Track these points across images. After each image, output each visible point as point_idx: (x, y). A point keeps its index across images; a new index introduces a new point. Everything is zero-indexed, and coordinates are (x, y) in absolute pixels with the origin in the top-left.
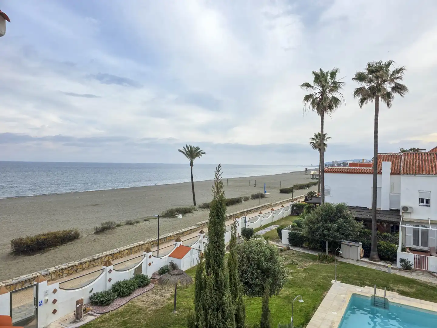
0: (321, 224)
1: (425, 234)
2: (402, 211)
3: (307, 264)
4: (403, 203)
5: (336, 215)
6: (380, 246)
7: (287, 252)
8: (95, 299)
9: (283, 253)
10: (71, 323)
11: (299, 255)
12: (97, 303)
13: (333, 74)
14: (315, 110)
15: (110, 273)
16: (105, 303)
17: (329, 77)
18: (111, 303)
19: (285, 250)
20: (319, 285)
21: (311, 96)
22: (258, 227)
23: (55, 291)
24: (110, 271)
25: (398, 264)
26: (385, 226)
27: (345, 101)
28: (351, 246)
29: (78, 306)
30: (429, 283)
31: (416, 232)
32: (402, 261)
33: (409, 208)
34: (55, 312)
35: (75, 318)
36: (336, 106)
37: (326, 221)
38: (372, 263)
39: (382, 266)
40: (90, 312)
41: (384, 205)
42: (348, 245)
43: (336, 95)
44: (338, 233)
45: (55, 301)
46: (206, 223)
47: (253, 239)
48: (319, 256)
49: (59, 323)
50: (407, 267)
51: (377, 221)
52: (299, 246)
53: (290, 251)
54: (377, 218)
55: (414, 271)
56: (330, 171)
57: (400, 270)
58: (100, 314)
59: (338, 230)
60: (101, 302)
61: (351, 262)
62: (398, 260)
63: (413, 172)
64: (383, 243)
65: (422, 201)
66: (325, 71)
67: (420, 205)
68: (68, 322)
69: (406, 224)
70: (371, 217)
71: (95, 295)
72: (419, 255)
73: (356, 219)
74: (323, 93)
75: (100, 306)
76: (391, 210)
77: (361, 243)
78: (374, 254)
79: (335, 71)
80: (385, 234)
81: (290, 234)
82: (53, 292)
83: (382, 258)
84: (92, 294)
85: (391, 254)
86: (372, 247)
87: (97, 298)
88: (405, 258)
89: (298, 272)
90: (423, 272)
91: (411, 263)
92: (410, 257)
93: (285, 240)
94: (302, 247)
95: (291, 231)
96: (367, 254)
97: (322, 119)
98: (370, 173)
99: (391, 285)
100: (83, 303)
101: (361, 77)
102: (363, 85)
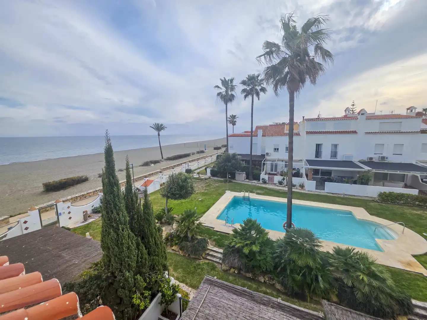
0: (224, 164)
1: (276, 166)
2: (266, 155)
3: (217, 185)
4: (266, 152)
5: (231, 159)
6: (254, 173)
7: (209, 180)
9: (206, 181)
10: (81, 223)
11: (214, 180)
12: (96, 212)
13: (232, 81)
14: (223, 102)
17: (229, 82)
20: (219, 194)
21: (221, 93)
22: (196, 168)
23: (69, 207)
25: (261, 181)
27: (237, 97)
28: (240, 174)
29: (84, 214)
30: (272, 188)
31: (272, 165)
32: (263, 179)
33: (269, 154)
34: (70, 218)
35: (84, 220)
36: (233, 99)
37: (226, 162)
38: (249, 182)
39: (255, 182)
40: (92, 217)
41: (257, 152)
42: (238, 174)
43: (233, 93)
44: (232, 168)
45: (69, 213)
46: (166, 168)
47: (192, 174)
48: (224, 180)
49: (74, 224)
50: (265, 182)
51: (253, 161)
54: (252, 159)
55: (268, 183)
56: (231, 136)
57: (261, 184)
58: (99, 217)
59: (232, 166)
60: (99, 211)
61: (239, 182)
62: (261, 179)
63: (272, 135)
64: (255, 171)
65: (275, 149)
66: (227, 80)
67: (274, 152)
68: (79, 222)
69: (268, 161)
70: (250, 159)
71: (95, 208)
72: (271, 176)
73: (243, 160)
74: (227, 92)
75: (98, 213)
76: (261, 154)
77: (245, 172)
78: (251, 177)
79: (233, 79)
80: (257, 167)
81: (211, 170)
82: (67, 208)
83: (254, 179)
84: (93, 208)
85: (258, 176)
86: (250, 174)
87: (96, 210)
88: (264, 178)
89: (211, 188)
90: (272, 184)
91: (266, 180)
92: (266, 177)
93: (209, 174)
94: (217, 177)
96: (247, 178)
97: (226, 107)
98: (250, 136)
99: (254, 191)
100: (87, 212)
101: (244, 83)
102: (245, 87)
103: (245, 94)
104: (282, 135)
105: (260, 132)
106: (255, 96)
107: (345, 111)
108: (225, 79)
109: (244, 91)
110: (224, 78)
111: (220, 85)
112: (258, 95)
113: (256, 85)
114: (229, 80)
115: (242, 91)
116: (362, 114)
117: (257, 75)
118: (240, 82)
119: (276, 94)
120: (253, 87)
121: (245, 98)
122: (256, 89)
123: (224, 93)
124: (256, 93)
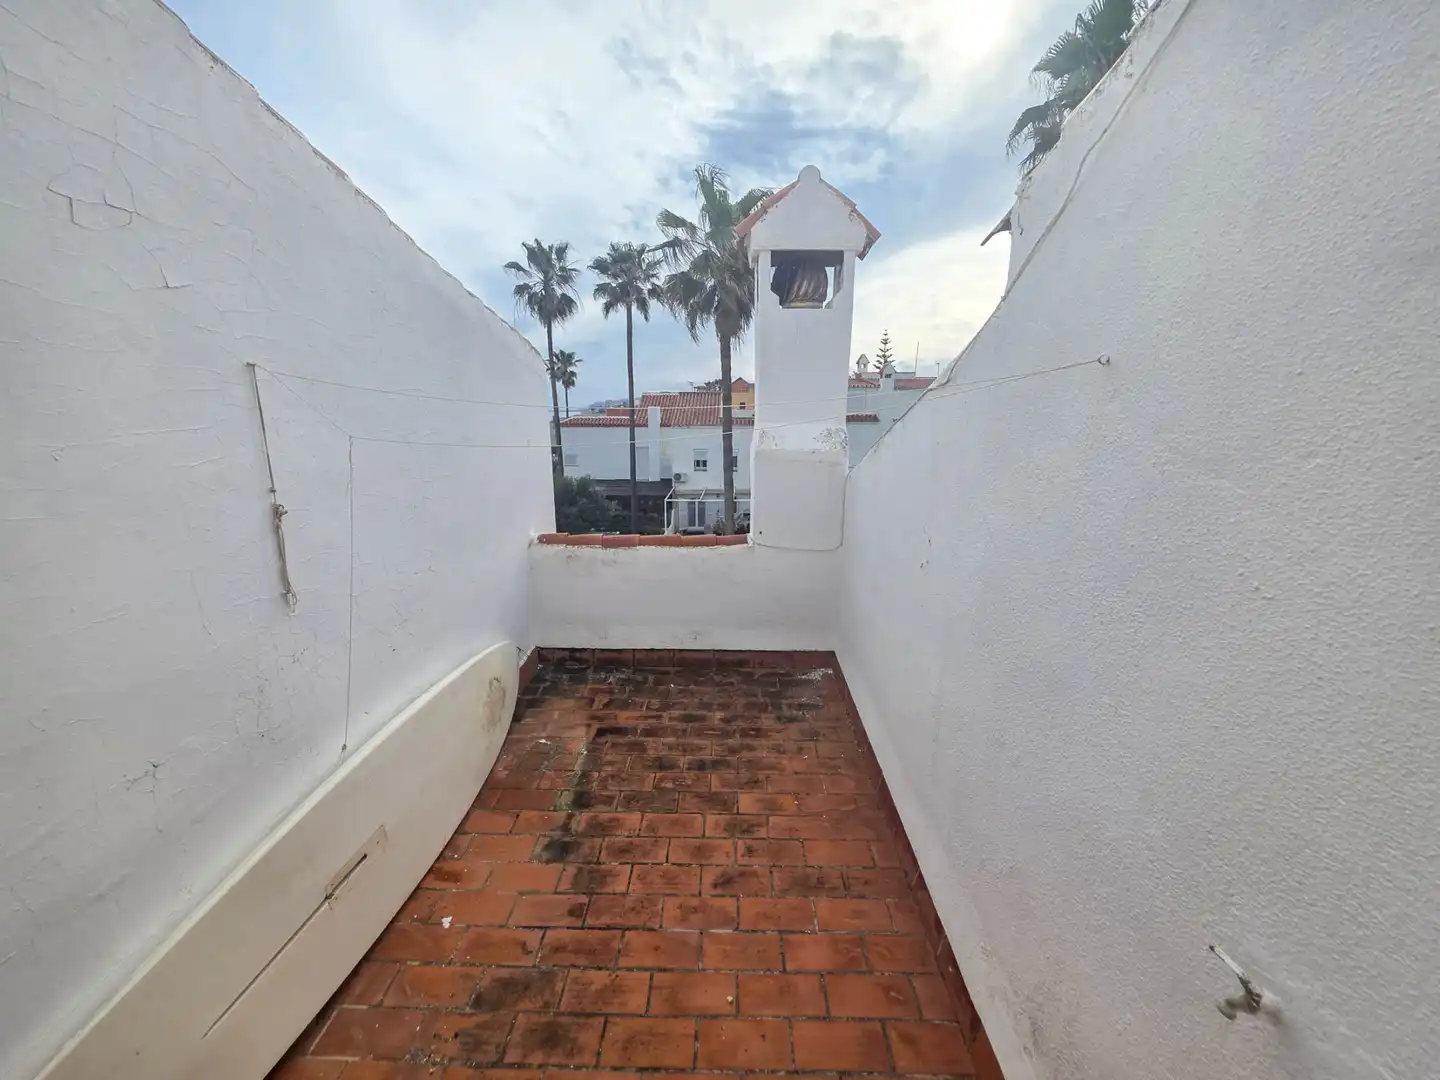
1: (702, 511)
2: (674, 480)
4: (676, 470)
13: (562, 251)
14: (537, 316)
17: (554, 256)
21: (527, 286)
26: (650, 503)
27: (582, 305)
31: (691, 507)
33: (682, 476)
36: (571, 311)
41: (649, 473)
43: (569, 291)
51: (640, 498)
54: (639, 493)
56: (567, 425)
63: (687, 423)
65: (698, 463)
66: (545, 246)
67: (695, 470)
69: (679, 498)
70: (631, 494)
73: (611, 498)
74: (546, 283)
76: (662, 480)
79: (564, 246)
97: (549, 332)
98: (627, 425)
101: (600, 266)
102: (605, 279)
103: (605, 301)
104: (713, 425)
105: (655, 414)
106: (634, 308)
107: (858, 363)
108: (539, 243)
109: (601, 289)
110: (536, 240)
111: (524, 263)
112: (643, 306)
113: (636, 279)
114: (551, 248)
115: (596, 290)
116: (889, 376)
117: (639, 249)
118: (590, 264)
120: (630, 283)
121: (608, 312)
122: (639, 291)
123: (538, 289)
124: (637, 300)
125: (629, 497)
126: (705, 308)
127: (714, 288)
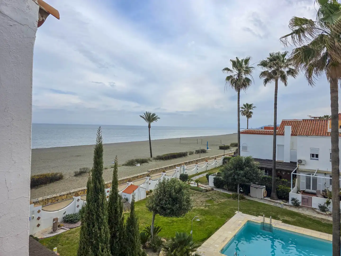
0: (233, 171)
1: (315, 180)
2: (298, 163)
3: (222, 200)
4: (299, 158)
5: (244, 165)
6: (279, 189)
7: (211, 192)
8: (66, 218)
9: (207, 193)
10: (49, 233)
11: (219, 194)
12: (68, 221)
13: (247, 61)
14: (234, 88)
15: (78, 201)
16: (73, 221)
17: (244, 63)
18: (77, 222)
19: (210, 191)
20: (225, 214)
21: (231, 76)
22: (194, 173)
23: (39, 211)
24: (78, 200)
25: (290, 203)
26: (284, 174)
27: (254, 81)
28: (257, 188)
29: (54, 222)
30: (309, 216)
31: (308, 179)
32: (293, 199)
33: (303, 161)
34: (38, 225)
35: (52, 230)
36: (249, 84)
37: (236, 169)
38: (271, 201)
39: (280, 204)
40: (62, 227)
41: (283, 158)
42: (255, 187)
43: (249, 76)
44: (245, 178)
45: (39, 218)
46: (156, 170)
47: (188, 182)
48: (233, 194)
49: (41, 233)
50: (296, 204)
51: (277, 170)
52: (221, 188)
53: (213, 191)
54: (277, 168)
55: (301, 207)
56: (243, 133)
57: (291, 206)
58: (69, 228)
59: (245, 176)
60: (70, 221)
61: (256, 200)
62: (290, 199)
63: (306, 134)
64: (281, 187)
65: (313, 155)
66: (240, 60)
67: (311, 159)
68: (47, 233)
69: (301, 173)
70: (272, 167)
71: (67, 216)
72: (306, 196)
73: (262, 169)
74: (239, 75)
75: (70, 223)
76: (291, 162)
77: (265, 186)
78: (273, 194)
79: (248, 59)
80: (283, 179)
81: (214, 178)
82: (38, 212)
83: (280, 198)
84: (65, 215)
85: (286, 194)
86: (272, 189)
87: (68, 218)
88: (295, 197)
89: (214, 205)
90: (308, 208)
91: (299, 202)
92: (299, 197)
93: (211, 184)
94: (223, 189)
95: (215, 177)
96: (269, 195)
97: (239, 94)
98: (272, 134)
99: (279, 216)
100: (57, 220)
101: (264, 64)
102: (265, 69)
103: (265, 79)
104: (323, 136)
105: (288, 130)
106: (279, 80)
109: (263, 74)
110: (237, 58)
111: (231, 67)
112: (284, 78)
113: (281, 67)
114: (242, 60)
115: (261, 74)
117: (283, 54)
118: (259, 63)
119: (311, 82)
120: (278, 69)
121: (266, 83)
122: (282, 72)
123: (236, 77)
124: (281, 76)
125: (272, 169)
126: (320, 65)
127: (327, 54)
